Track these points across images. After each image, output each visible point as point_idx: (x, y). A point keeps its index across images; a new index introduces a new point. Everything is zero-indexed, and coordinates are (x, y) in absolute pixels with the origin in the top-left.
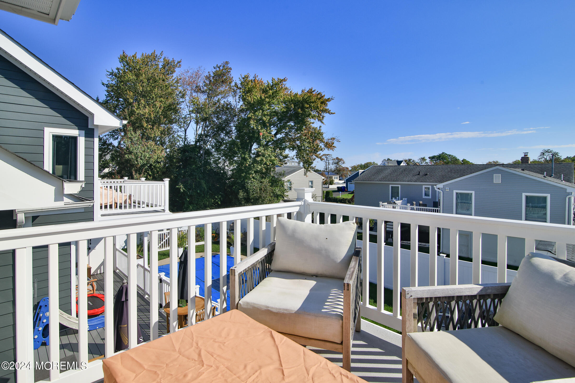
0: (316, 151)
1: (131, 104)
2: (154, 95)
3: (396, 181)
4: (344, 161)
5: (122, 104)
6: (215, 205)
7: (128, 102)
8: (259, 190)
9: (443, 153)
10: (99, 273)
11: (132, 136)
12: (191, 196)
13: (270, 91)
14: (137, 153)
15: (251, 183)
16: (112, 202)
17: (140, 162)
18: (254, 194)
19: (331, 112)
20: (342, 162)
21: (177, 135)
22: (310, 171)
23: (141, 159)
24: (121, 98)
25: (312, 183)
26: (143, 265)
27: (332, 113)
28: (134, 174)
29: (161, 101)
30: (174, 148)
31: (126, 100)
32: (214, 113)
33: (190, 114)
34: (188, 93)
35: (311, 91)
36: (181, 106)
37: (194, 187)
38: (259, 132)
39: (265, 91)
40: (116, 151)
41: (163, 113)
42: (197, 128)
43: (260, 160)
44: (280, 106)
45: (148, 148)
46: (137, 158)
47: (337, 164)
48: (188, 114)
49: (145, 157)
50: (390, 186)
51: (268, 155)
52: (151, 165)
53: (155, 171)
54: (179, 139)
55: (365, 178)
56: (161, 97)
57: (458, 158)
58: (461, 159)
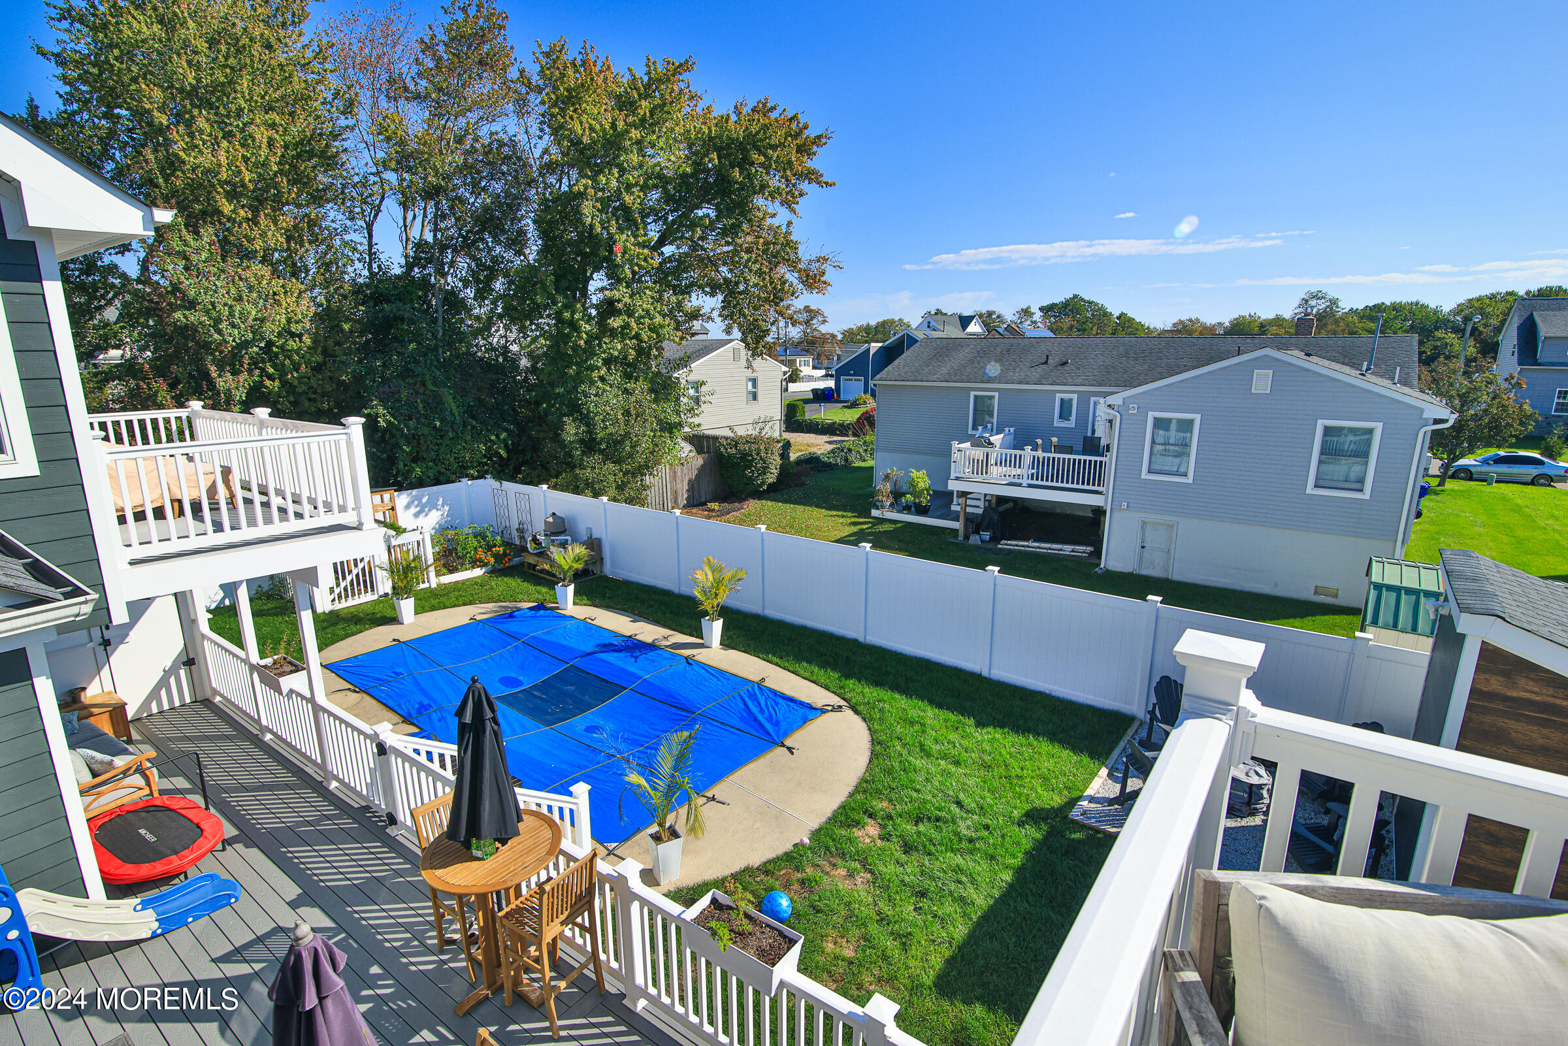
0: (777, 298)
1: (161, 130)
2: (242, 102)
3: (986, 381)
4: (825, 315)
5: (130, 130)
6: (491, 460)
7: (150, 124)
8: (623, 414)
9: (1075, 296)
10: (155, 710)
11: (186, 249)
12: (414, 438)
13: (644, 103)
14: (213, 304)
15: (596, 395)
16: (163, 499)
17: (233, 336)
18: (606, 428)
19: (824, 179)
20: (820, 319)
21: (342, 240)
22: (758, 354)
23: (233, 326)
24: (121, 107)
25: (755, 386)
26: (308, 695)
27: (827, 183)
28: (214, 375)
29: (273, 126)
30: (342, 287)
31: (140, 114)
32: (460, 170)
33: (378, 173)
34: (365, 98)
35: (763, 109)
36: (346, 144)
37: (420, 411)
38: (611, 241)
39: (625, 104)
40: (136, 293)
41: (283, 164)
42: (405, 219)
43: (621, 327)
44: (673, 158)
45: (251, 289)
46: (218, 321)
47: (806, 324)
48: (373, 174)
49: (244, 317)
50: (972, 394)
51: (643, 310)
52: (270, 344)
53: (287, 362)
54: (350, 254)
55: (906, 373)
56: (272, 109)
57: (1108, 310)
58: (1116, 314)
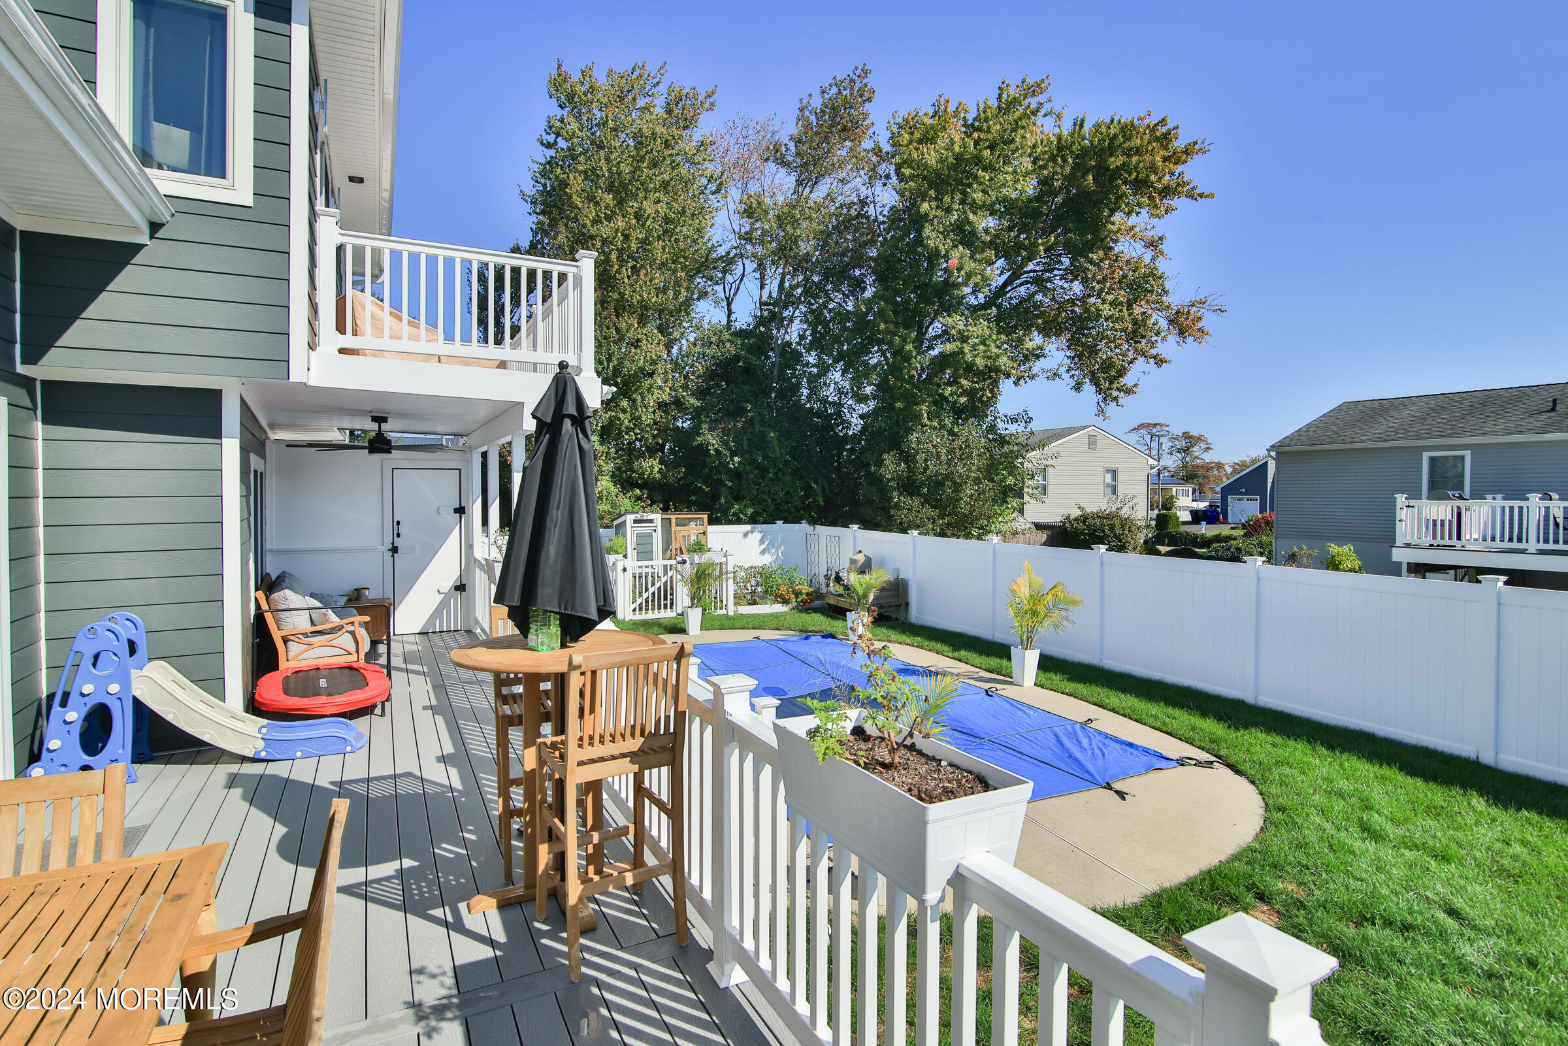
3: (1451, 436)
4: (1209, 441)
6: (808, 506)
10: (438, 629)
15: (919, 433)
19: (1198, 191)
20: (1203, 446)
22: (1116, 399)
25: (1114, 478)
27: (1201, 195)
29: (658, 202)
33: (739, 245)
37: (746, 448)
45: (621, 336)
47: (1184, 451)
50: (1426, 456)
55: (1318, 437)
